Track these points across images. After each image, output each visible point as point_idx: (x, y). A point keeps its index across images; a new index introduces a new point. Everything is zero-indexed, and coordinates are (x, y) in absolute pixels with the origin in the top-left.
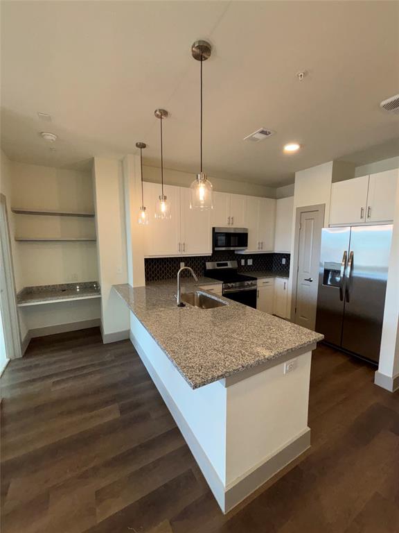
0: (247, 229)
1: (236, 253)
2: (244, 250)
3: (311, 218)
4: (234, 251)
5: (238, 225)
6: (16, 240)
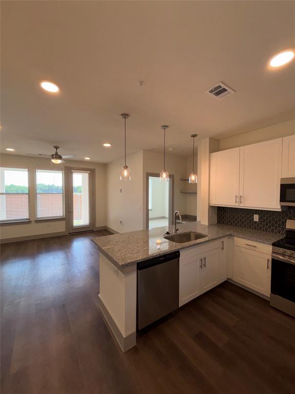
6: (181, 192)
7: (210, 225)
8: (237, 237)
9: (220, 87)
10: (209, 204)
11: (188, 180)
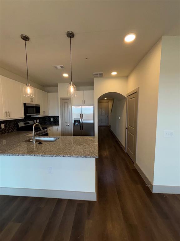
0: (39, 105)
1: (32, 117)
2: (38, 115)
3: (66, 102)
4: (31, 116)
5: (36, 102)
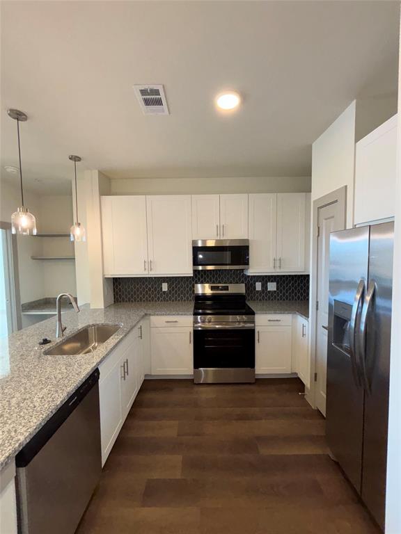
0: (248, 240)
3: (331, 215)
5: (234, 234)
6: (33, 258)
7: (107, 307)
8: (154, 315)
9: (157, 92)
10: (104, 275)
11: (69, 236)
